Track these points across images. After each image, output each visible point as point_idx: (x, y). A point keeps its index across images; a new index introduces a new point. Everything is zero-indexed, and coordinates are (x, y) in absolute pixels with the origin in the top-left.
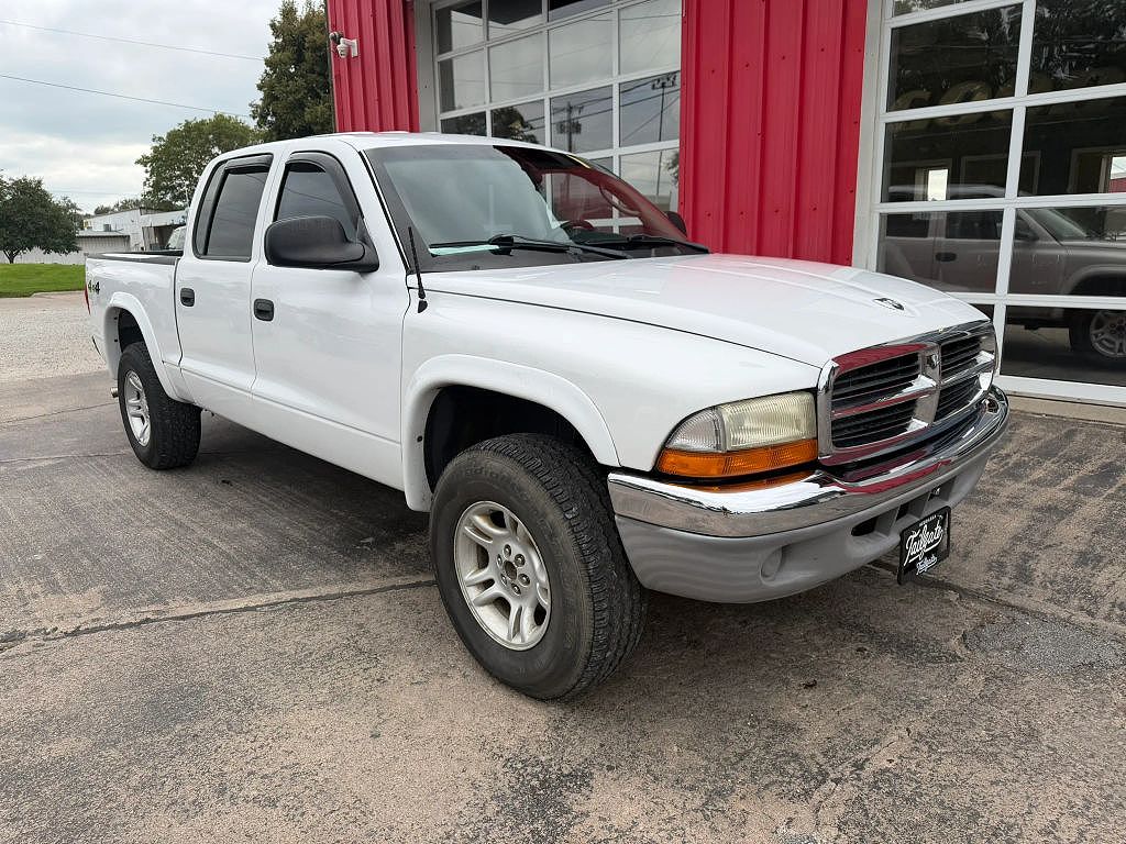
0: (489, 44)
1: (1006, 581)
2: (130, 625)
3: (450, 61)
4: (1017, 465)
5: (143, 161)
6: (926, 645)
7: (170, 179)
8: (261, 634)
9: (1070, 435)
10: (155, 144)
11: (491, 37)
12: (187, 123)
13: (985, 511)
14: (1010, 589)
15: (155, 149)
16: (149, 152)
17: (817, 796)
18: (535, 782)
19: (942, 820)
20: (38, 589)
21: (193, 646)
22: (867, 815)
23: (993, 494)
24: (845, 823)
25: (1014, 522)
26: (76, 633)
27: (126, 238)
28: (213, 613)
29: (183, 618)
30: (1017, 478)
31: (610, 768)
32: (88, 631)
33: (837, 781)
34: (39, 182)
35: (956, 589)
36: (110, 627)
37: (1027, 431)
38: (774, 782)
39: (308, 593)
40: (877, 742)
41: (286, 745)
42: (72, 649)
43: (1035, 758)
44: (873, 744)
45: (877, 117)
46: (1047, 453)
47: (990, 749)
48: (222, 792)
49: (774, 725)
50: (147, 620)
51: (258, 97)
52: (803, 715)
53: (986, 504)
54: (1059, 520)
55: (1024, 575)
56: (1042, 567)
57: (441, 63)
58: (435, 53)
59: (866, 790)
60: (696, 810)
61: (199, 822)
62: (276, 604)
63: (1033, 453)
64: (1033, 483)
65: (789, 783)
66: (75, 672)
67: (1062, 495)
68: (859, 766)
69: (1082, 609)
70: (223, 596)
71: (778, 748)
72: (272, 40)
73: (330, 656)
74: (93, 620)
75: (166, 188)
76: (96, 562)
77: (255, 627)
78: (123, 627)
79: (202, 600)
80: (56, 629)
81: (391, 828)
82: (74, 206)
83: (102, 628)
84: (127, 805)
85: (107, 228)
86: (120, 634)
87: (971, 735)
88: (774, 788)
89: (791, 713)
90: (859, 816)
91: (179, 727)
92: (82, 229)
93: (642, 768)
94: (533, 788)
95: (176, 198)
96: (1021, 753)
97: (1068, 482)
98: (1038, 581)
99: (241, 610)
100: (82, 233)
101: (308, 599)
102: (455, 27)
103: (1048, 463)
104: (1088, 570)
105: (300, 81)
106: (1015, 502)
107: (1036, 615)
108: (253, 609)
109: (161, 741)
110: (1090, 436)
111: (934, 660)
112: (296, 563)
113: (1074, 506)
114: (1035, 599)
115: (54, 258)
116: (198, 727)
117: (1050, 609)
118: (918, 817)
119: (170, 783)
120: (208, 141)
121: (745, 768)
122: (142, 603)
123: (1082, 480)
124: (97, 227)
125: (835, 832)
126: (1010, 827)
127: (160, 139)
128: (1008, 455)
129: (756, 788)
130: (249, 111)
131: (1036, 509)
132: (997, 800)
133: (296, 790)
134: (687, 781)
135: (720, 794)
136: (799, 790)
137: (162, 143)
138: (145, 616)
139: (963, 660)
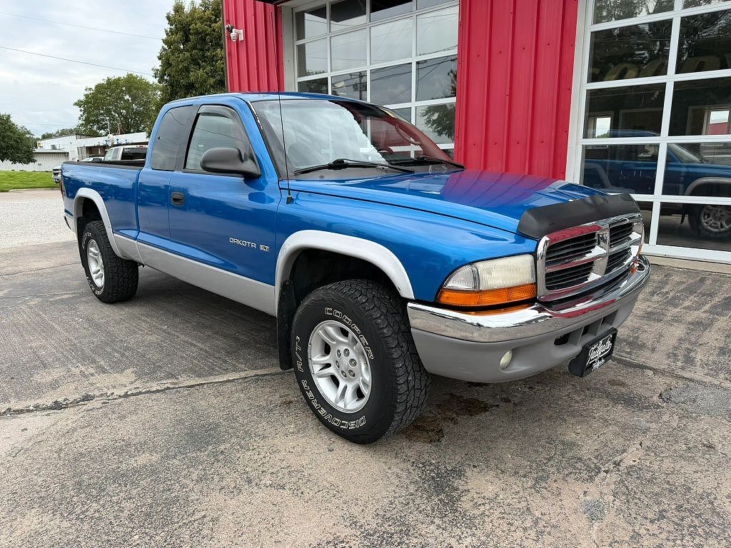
0: (331, 35)
1: (679, 364)
2: (158, 391)
3: (304, 45)
4: (674, 298)
5: (78, 104)
6: (640, 400)
7: (97, 115)
9: (702, 280)
10: (86, 93)
11: (332, 31)
12: (109, 79)
13: (660, 324)
14: (683, 368)
15: (87, 96)
16: (83, 98)
17: (597, 480)
18: (433, 474)
19: (671, 491)
20: (92, 371)
21: (202, 403)
22: (627, 489)
23: (663, 314)
24: (617, 493)
25: (679, 331)
26: (126, 395)
27: (66, 154)
28: (208, 383)
29: (191, 387)
30: (675, 306)
31: (474, 467)
32: (133, 395)
33: (607, 472)
34: (9, 116)
35: (651, 369)
36: (146, 392)
37: (676, 278)
38: (571, 473)
39: (263, 372)
40: (624, 451)
41: (279, 456)
42: (127, 404)
43: (715, 459)
44: (622, 453)
45: (581, 86)
46: (691, 290)
47: (690, 455)
48: (250, 482)
49: (563, 443)
50: (168, 388)
51: (158, 64)
52: (578, 437)
53: (660, 321)
54: (705, 330)
55: (689, 361)
56: (699, 356)
57: (298, 46)
58: (295, 39)
59: (624, 476)
60: (531, 488)
61: (242, 498)
62: (246, 378)
63: (682, 291)
64: (685, 308)
65: (580, 473)
66: (134, 417)
67: (704, 315)
68: (617, 464)
69: (727, 379)
70: (211, 374)
71: (570, 454)
72: (168, 27)
74: (135, 388)
75: (94, 122)
76: (123, 355)
78: (154, 392)
79: (199, 376)
80: (113, 394)
81: (357, 499)
82: (29, 133)
83: (140, 393)
85: (54, 147)
86: (154, 396)
87: (676, 447)
88: (572, 475)
89: (570, 436)
90: (624, 489)
91: (210, 447)
92: (37, 148)
93: (492, 467)
94: (433, 478)
95: (100, 129)
96: (707, 456)
97: (707, 307)
98: (698, 363)
99: (225, 382)
100: (37, 150)
101: (264, 375)
102: (307, 23)
103: (692, 297)
104: (726, 357)
105: (187, 54)
106: (677, 320)
107: (700, 383)
109: (203, 455)
110: (715, 281)
111: (646, 408)
112: (250, 354)
113: (712, 322)
114: (699, 374)
115: (19, 167)
116: (222, 447)
117: (708, 379)
120: (122, 91)
122: (161, 379)
123: (715, 307)
124: (46, 146)
125: (612, 498)
126: (709, 495)
127: (90, 89)
128: (667, 293)
129: (561, 476)
130: (152, 73)
131: (690, 323)
132: (699, 481)
133: (294, 480)
134: (521, 473)
135: (542, 478)
136: (586, 476)
137: (92, 92)
138: (166, 386)
139: (663, 408)
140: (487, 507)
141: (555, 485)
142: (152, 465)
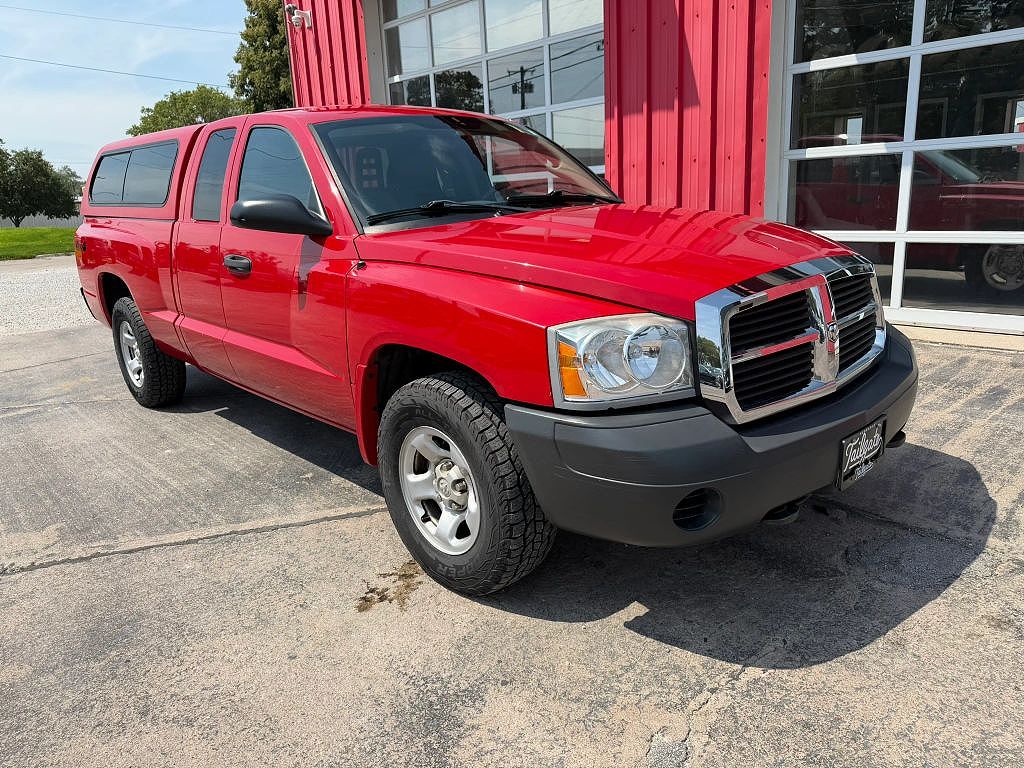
0: (430, 11)
1: (890, 499)
2: (81, 559)
3: (396, 28)
5: (133, 132)
6: (810, 561)
8: (199, 565)
9: (963, 361)
10: (143, 115)
11: (432, 5)
12: (173, 95)
14: (894, 506)
15: (144, 120)
16: (139, 123)
17: (692, 705)
18: (433, 698)
21: (136, 578)
22: (736, 722)
24: (716, 730)
26: (32, 567)
28: (157, 546)
29: (130, 552)
31: (504, 683)
32: (42, 566)
33: (713, 691)
35: (843, 507)
36: (63, 562)
37: (924, 357)
38: (654, 693)
39: (246, 526)
40: (753, 653)
41: (209, 668)
42: (25, 582)
43: (900, 664)
44: (751, 655)
45: (785, 69)
46: (940, 378)
48: (144, 714)
50: (97, 555)
51: (237, 68)
52: (688, 629)
54: (945, 442)
55: (908, 493)
56: (925, 485)
57: (388, 31)
58: (381, 22)
59: (739, 699)
60: (578, 721)
61: (121, 742)
62: (217, 536)
64: (924, 407)
65: (667, 694)
66: (25, 604)
67: (951, 417)
68: (734, 677)
69: (958, 524)
70: (167, 531)
71: (662, 661)
72: (248, 15)
73: (260, 584)
74: (48, 556)
76: (57, 502)
77: (195, 558)
78: (74, 561)
79: (149, 535)
80: (13, 564)
81: (296, 744)
82: (74, 175)
83: (55, 563)
84: (56, 728)
86: (70, 568)
88: (654, 699)
89: (677, 626)
90: (730, 723)
91: (114, 653)
93: (533, 683)
94: (431, 703)
96: (887, 661)
97: (956, 405)
98: (920, 498)
99: (184, 543)
101: (245, 532)
103: (940, 388)
104: (967, 487)
105: (275, 52)
108: (196, 541)
109: (96, 667)
110: (982, 361)
111: (816, 575)
112: (238, 498)
113: (961, 427)
114: (916, 515)
115: (56, 223)
116: (131, 653)
117: (929, 524)
118: (785, 724)
119: (98, 706)
120: (192, 111)
121: (629, 680)
122: (94, 539)
123: (971, 403)
125: (705, 738)
126: (868, 732)
127: (148, 110)
129: (634, 698)
130: (227, 81)
131: (926, 432)
132: (860, 706)
133: (213, 710)
134: (574, 694)
135: (603, 705)
136: (676, 700)
137: (150, 114)
138: (94, 551)
139: (843, 574)
140: (497, 755)
141: (622, 715)
142: (12, 685)
